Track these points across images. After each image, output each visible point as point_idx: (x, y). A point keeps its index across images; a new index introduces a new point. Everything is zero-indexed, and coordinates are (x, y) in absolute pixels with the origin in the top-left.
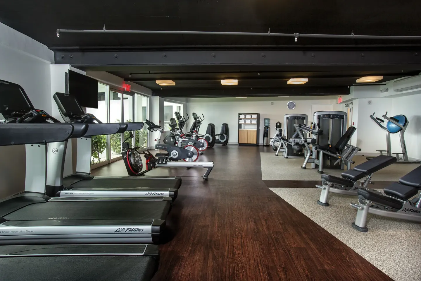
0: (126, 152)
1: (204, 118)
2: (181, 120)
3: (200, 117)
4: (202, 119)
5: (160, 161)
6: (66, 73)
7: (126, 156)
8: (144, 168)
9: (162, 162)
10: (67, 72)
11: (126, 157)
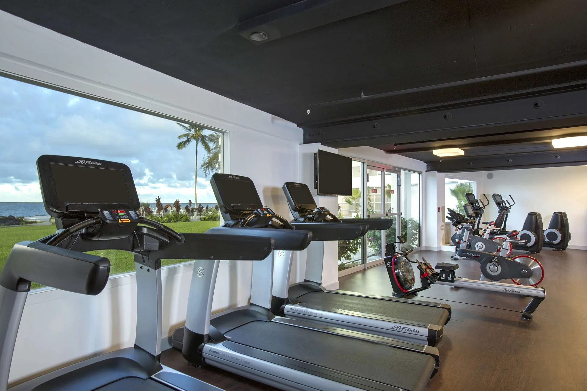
0: (391, 258)
1: (514, 201)
2: (477, 206)
3: (507, 200)
4: (511, 203)
5: (442, 276)
6: (315, 154)
7: (390, 263)
8: (418, 284)
9: (446, 278)
10: (317, 153)
11: (390, 266)
